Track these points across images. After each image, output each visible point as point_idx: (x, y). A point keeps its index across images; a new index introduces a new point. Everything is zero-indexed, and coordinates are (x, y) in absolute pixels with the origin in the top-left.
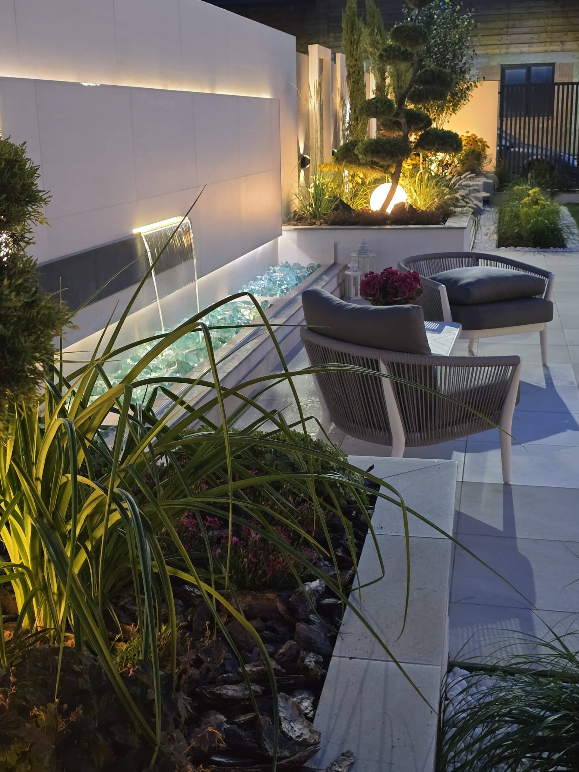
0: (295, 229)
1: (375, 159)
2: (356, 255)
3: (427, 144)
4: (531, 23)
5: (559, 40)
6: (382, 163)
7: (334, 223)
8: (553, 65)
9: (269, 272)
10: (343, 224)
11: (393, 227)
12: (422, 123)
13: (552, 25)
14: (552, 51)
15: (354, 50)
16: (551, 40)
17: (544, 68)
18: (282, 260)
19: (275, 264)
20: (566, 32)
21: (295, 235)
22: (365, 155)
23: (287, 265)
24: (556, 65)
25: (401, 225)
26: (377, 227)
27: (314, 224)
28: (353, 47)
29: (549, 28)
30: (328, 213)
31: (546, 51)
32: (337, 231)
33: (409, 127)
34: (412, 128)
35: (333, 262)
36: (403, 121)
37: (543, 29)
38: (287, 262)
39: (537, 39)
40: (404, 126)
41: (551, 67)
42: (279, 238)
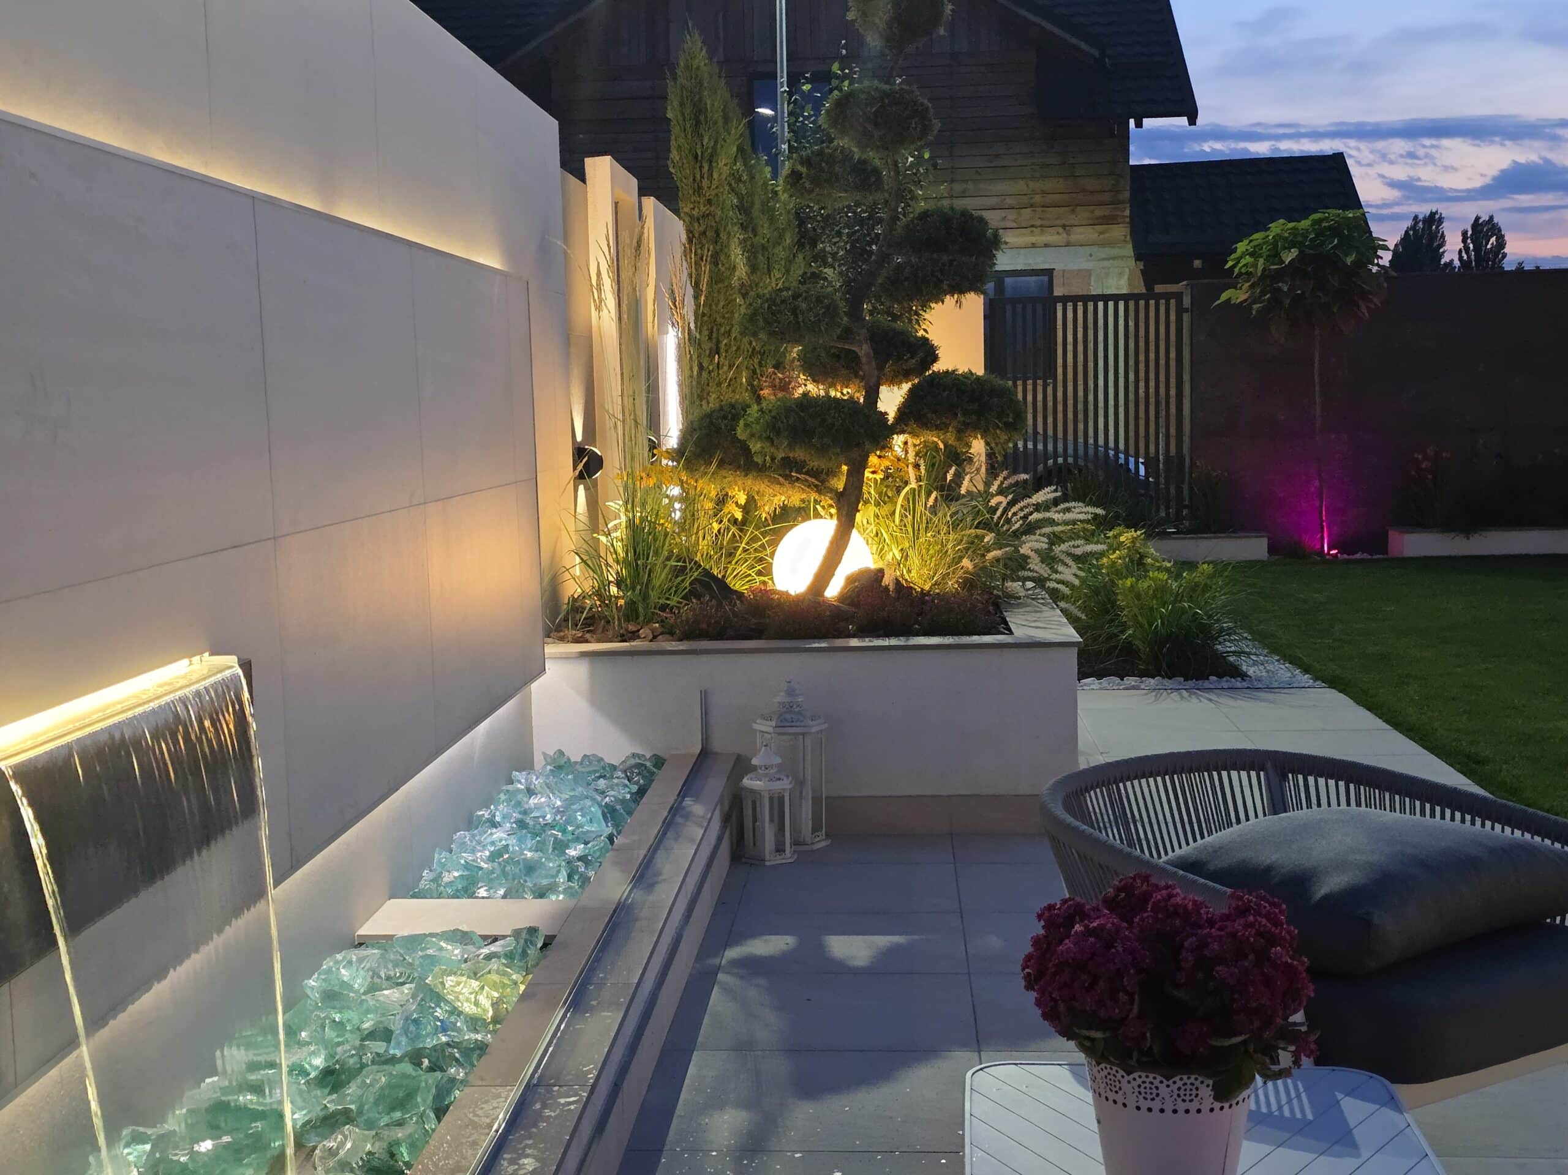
0: (584, 654)
1: (799, 454)
2: (771, 730)
3: (935, 412)
4: (1002, 187)
5: (1058, 222)
6: (815, 464)
7: (692, 632)
8: (1049, 272)
9: (510, 787)
10: (720, 634)
11: (867, 642)
12: (912, 358)
13: (1044, 193)
14: (1046, 246)
15: (702, 177)
16: (1043, 223)
17: (1033, 279)
18: (543, 746)
19: (526, 765)
20: (1073, 206)
21: (581, 671)
22: (772, 442)
23: (560, 765)
24: (1055, 273)
25: (888, 635)
26: (824, 644)
27: (634, 636)
28: (701, 167)
29: (1038, 199)
30: (671, 603)
31: (1034, 246)
32: (704, 658)
33: (881, 368)
34: (887, 370)
35: (697, 749)
36: (864, 350)
37: (1025, 199)
38: (561, 753)
39: (1014, 221)
40: (868, 366)
41: (1046, 278)
42: (535, 686)
